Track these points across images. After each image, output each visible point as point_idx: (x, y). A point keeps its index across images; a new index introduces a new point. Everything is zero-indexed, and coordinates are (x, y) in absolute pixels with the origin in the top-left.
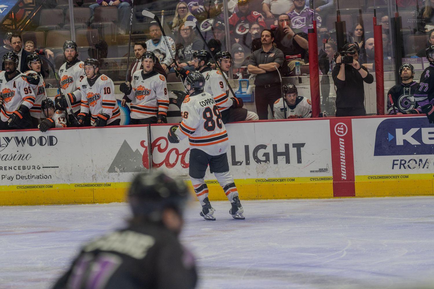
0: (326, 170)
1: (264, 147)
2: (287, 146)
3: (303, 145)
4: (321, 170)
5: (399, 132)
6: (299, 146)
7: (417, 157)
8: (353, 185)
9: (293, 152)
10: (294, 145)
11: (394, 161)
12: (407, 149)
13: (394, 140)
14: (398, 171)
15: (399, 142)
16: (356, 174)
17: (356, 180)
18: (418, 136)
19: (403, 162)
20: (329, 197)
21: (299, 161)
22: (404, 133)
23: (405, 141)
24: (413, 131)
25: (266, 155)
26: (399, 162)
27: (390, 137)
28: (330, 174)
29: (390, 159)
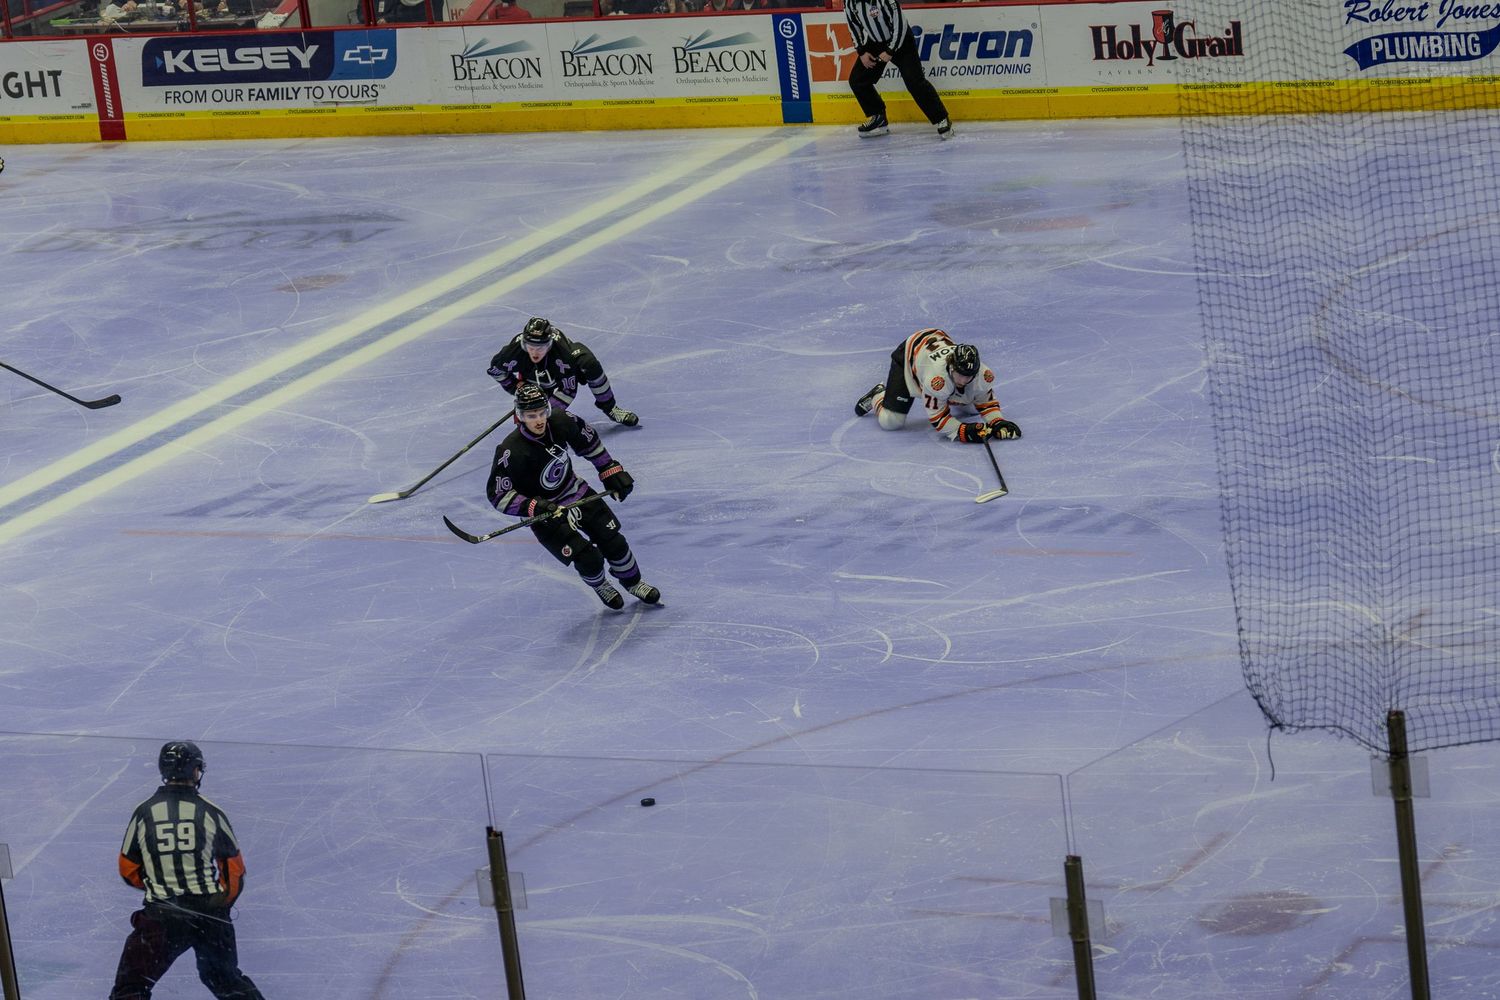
0: (88, 106)
1: (14, 75)
2: (41, 74)
3: (59, 73)
4: (84, 106)
5: (168, 54)
6: (55, 74)
7: (193, 88)
8: (121, 126)
9: (49, 80)
10: (50, 73)
11: (167, 93)
12: (179, 78)
13: (164, 65)
14: (173, 107)
15: (170, 69)
16: (126, 110)
17: (126, 120)
18: (189, 61)
19: (177, 95)
20: (95, 141)
21: (58, 94)
22: (174, 57)
23: (176, 67)
24: (184, 54)
25: (19, 85)
26: (172, 95)
27: (159, 62)
28: (94, 110)
29: (162, 90)
